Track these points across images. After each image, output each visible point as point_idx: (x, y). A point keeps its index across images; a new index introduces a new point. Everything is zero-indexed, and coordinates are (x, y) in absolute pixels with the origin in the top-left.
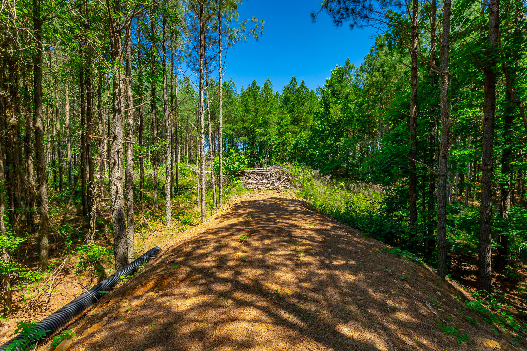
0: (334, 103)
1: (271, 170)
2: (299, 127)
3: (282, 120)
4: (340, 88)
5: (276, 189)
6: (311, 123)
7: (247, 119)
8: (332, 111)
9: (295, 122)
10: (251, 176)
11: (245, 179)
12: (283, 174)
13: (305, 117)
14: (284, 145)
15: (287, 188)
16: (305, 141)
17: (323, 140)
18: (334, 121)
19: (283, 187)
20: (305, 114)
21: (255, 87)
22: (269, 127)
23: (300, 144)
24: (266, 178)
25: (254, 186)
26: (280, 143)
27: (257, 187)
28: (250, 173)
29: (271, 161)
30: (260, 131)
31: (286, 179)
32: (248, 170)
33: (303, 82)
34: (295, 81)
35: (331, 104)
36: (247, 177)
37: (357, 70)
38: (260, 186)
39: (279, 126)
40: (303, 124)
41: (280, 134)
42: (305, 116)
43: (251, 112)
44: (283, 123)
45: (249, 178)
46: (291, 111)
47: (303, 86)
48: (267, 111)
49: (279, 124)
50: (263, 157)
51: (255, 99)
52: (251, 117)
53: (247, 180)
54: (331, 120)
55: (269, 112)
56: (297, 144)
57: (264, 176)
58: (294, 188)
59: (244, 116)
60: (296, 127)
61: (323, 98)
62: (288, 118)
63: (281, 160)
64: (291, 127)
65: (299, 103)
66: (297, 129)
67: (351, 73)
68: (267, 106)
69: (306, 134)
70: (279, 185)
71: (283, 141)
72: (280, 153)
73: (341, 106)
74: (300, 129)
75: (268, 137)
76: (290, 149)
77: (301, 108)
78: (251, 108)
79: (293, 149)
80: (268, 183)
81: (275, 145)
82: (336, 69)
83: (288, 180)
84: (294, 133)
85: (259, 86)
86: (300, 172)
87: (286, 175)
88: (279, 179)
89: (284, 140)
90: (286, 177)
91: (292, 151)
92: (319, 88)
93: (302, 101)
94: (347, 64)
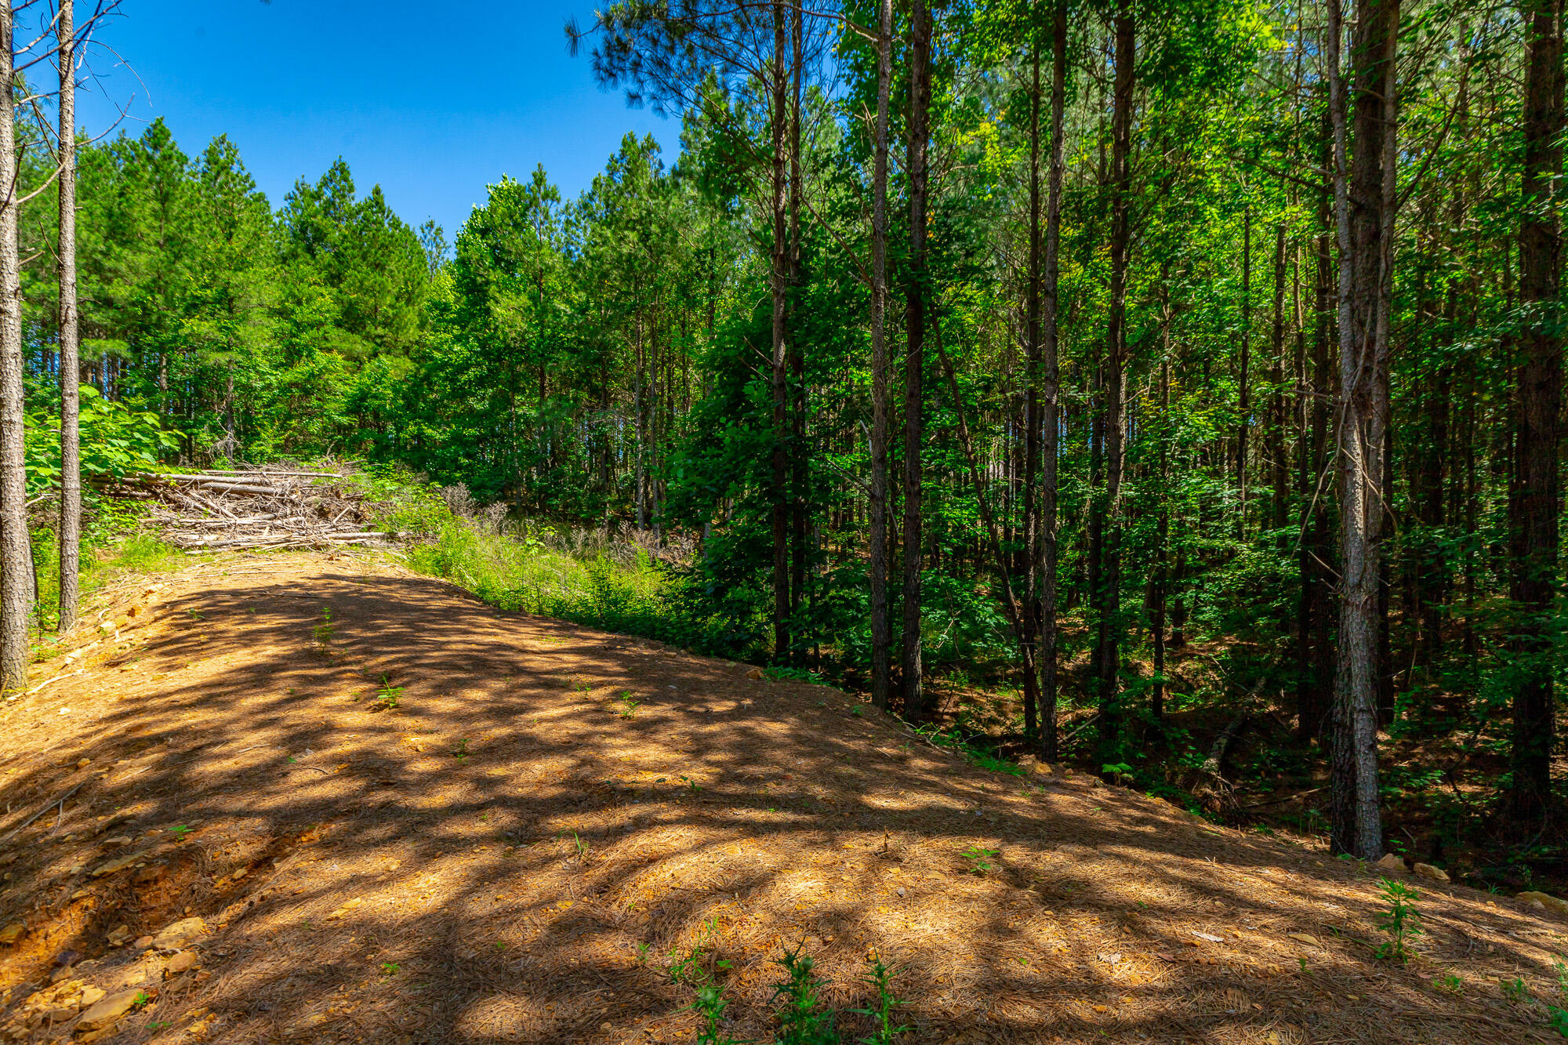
0: (503, 287)
1: (281, 478)
2: (367, 337)
3: (299, 303)
4: (521, 247)
5: (318, 548)
6: (413, 333)
7: (123, 267)
8: (498, 310)
9: (352, 319)
10: (187, 499)
11: (159, 511)
12: (338, 495)
13: (391, 312)
14: (307, 393)
15: (361, 545)
16: (396, 391)
17: (460, 394)
18: (504, 341)
19: (342, 542)
20: (389, 300)
21: (165, 150)
22: (245, 319)
23: (375, 397)
24: (264, 510)
25: (210, 538)
26: (292, 384)
27: (223, 540)
28: (185, 486)
29: (254, 448)
30: (201, 326)
31: (350, 513)
32: (171, 474)
33: (377, 192)
34: (346, 180)
35: (493, 287)
36: (170, 501)
37: (567, 208)
38: (239, 538)
39: (288, 325)
40: (380, 331)
41: (293, 354)
42: (391, 306)
43: (142, 245)
44: (303, 314)
45: (178, 507)
46: (335, 279)
47: (377, 202)
48: (229, 258)
49: (283, 313)
50: (213, 429)
51: (164, 198)
52: (150, 265)
53: (167, 514)
54: (491, 338)
55: (240, 264)
56: (363, 396)
57: (251, 501)
58: (384, 543)
59: (105, 254)
60: (357, 337)
61: (463, 262)
62: (326, 300)
63: (297, 448)
64: (334, 333)
65: (364, 258)
66: (360, 346)
67: (552, 212)
68: (229, 237)
69: (396, 367)
70: (323, 532)
71: (307, 381)
72: (294, 423)
73: (524, 300)
74: (370, 346)
75: (234, 355)
76: (335, 409)
77: (373, 278)
78: (143, 228)
79: (348, 412)
80: (277, 528)
81: (268, 387)
82: (501, 184)
83: (357, 517)
84: (350, 357)
85: (181, 148)
86: (391, 492)
87: (351, 499)
88: (322, 513)
89: (312, 375)
90: (351, 506)
91: (345, 420)
92: (431, 225)
93: (374, 255)
94: (539, 180)
